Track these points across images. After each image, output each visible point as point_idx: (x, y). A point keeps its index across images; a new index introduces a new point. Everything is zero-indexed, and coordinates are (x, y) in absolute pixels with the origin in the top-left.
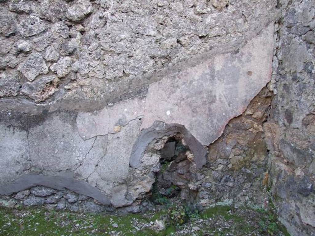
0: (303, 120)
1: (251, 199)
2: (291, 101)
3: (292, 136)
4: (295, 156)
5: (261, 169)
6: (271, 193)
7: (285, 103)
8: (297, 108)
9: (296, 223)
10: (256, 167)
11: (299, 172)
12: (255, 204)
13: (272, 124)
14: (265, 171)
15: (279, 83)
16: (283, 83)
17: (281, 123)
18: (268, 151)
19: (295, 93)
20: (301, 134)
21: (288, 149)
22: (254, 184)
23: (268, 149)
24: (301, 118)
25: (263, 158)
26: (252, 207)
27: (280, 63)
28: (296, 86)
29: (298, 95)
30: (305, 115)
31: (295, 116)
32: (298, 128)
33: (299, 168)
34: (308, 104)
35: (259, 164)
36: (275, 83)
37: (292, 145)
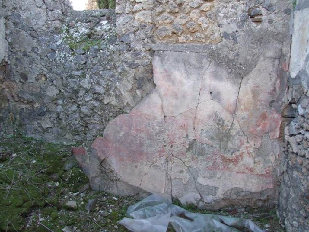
0: (35, 78)
1: (5, 132)
2: (25, 68)
3: (29, 87)
4: (33, 97)
5: (7, 112)
6: (16, 125)
7: (19, 69)
8: (30, 72)
9: (39, 131)
10: (4, 111)
11: (37, 105)
12: (8, 134)
13: (9, 82)
14: (9, 113)
15: (11, 57)
16: (15, 57)
17: (17, 81)
18: (9, 100)
19: (27, 64)
20: (36, 85)
21: (27, 95)
22: (5, 123)
23: (9, 98)
24: (35, 76)
25: (7, 105)
26: (6, 137)
27: (10, 44)
28: (27, 59)
29: (30, 64)
30: (36, 75)
31: (29, 76)
32: (32, 82)
33: (37, 103)
34: (38, 69)
35: (5, 109)
36: (8, 57)
37: (30, 92)
